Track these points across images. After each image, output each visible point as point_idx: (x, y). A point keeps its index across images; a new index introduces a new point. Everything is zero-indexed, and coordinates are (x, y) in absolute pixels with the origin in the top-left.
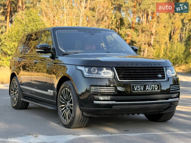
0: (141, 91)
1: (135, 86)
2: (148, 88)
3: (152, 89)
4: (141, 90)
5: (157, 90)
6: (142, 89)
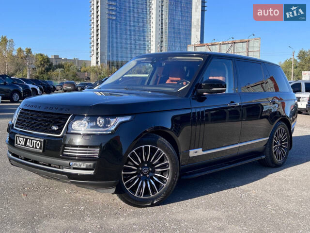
1: (18, 138)
2: (29, 144)
3: (33, 147)
4: (22, 145)
5: (39, 149)
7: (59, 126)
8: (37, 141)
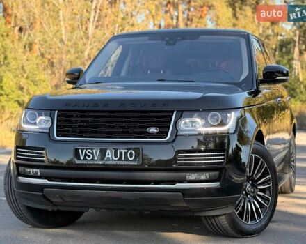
0: (91, 162)
1: (80, 151)
2: (110, 156)
3: (120, 159)
4: (93, 159)
5: (133, 160)
6: (96, 158)
7: (159, 127)
8: (128, 150)
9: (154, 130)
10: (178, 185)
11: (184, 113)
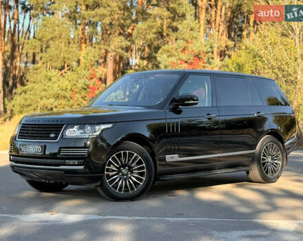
0: (25, 153)
6: (27, 151)
9: (52, 135)
10: (62, 167)
11: (69, 126)
